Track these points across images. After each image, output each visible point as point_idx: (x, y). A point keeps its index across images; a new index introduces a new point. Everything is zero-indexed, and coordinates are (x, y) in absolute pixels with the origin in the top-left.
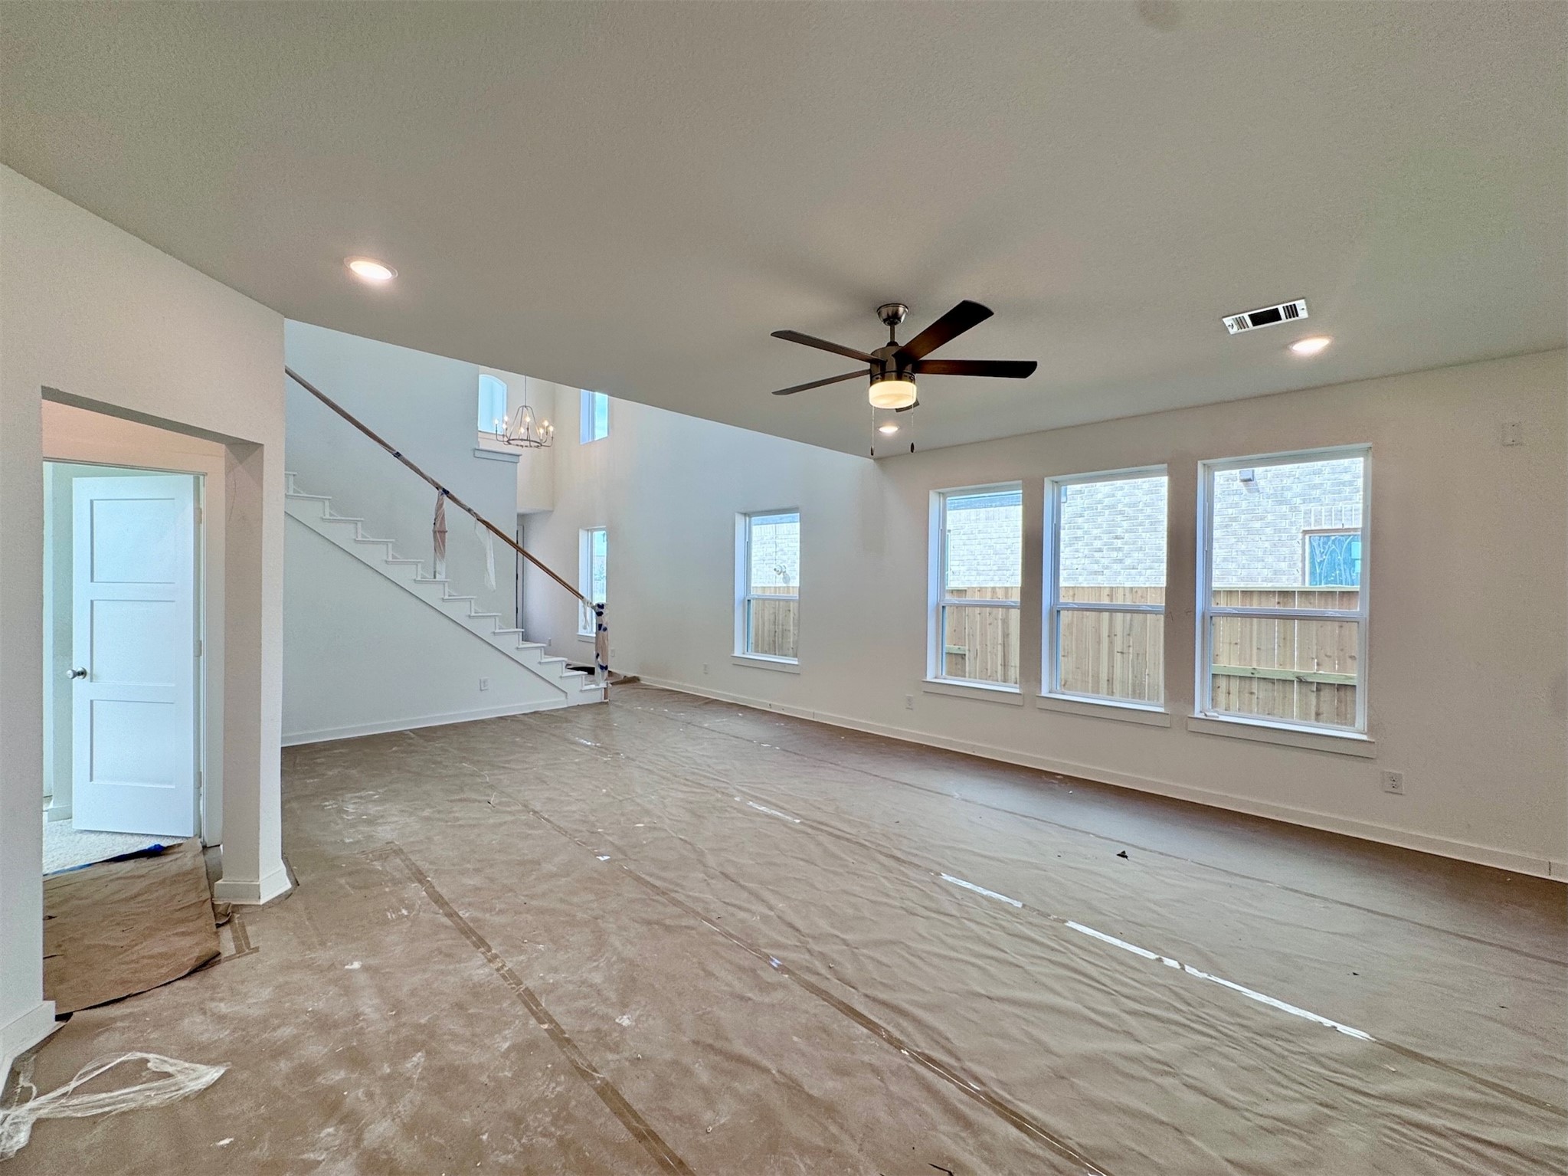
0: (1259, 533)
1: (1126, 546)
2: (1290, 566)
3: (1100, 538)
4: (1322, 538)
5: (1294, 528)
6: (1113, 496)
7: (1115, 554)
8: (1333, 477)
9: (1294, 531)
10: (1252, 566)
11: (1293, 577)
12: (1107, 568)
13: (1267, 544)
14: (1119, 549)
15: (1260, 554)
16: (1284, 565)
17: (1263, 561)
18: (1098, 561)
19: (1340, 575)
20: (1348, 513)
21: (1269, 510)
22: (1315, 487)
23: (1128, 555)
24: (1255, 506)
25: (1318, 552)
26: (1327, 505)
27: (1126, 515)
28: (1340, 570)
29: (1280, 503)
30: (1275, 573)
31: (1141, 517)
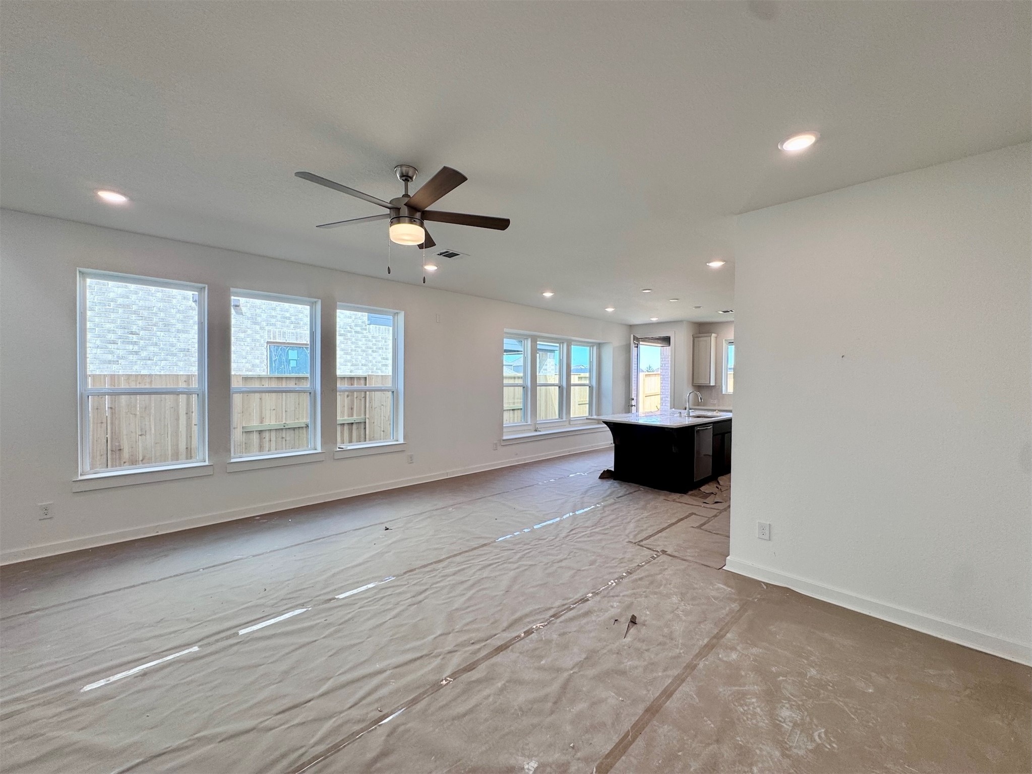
0: (244, 340)
1: (141, 341)
2: (261, 362)
3: (114, 332)
4: (276, 347)
5: (263, 339)
6: (128, 297)
7: (131, 347)
8: (281, 313)
9: (262, 342)
10: (240, 361)
11: (262, 369)
12: (122, 358)
13: (248, 348)
14: (135, 343)
15: (244, 353)
16: (257, 361)
17: (246, 358)
18: (112, 351)
19: (284, 367)
20: (288, 334)
21: (249, 327)
22: (273, 317)
23: (144, 348)
24: (241, 323)
25: (273, 355)
26: (279, 328)
27: (141, 315)
28: (284, 365)
29: (255, 323)
30: (253, 366)
31: (155, 320)
